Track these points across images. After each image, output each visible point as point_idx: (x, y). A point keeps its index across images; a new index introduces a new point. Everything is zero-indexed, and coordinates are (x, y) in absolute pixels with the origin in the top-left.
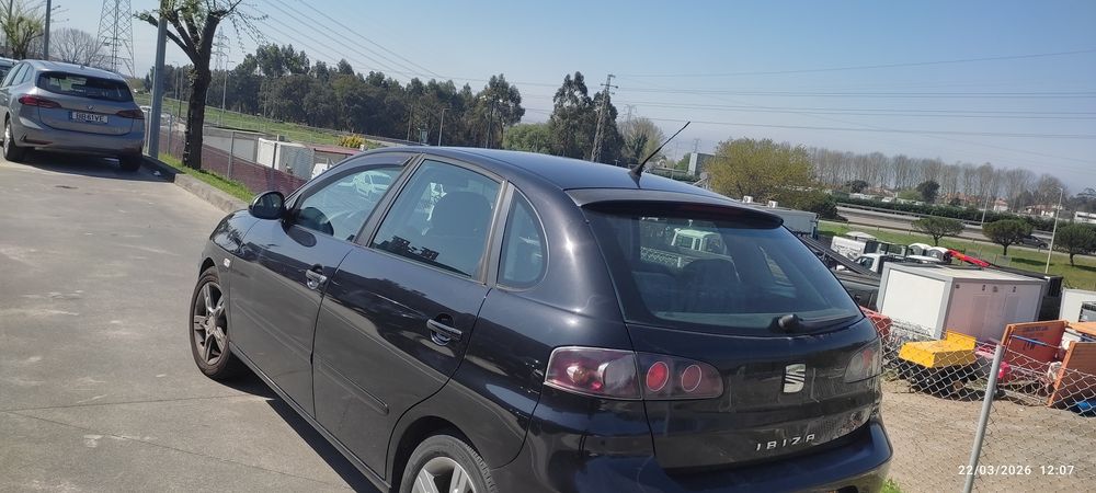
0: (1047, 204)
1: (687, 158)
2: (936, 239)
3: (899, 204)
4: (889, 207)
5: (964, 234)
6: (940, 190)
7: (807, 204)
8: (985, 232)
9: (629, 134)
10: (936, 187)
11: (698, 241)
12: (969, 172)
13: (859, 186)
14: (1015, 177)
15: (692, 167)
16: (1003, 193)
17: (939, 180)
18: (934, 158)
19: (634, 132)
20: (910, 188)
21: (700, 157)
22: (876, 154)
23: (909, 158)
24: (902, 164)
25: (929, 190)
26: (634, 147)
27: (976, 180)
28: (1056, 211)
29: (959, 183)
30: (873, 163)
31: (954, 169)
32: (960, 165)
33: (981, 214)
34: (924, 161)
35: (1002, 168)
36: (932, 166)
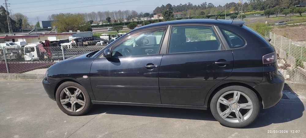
0: (134, 17)
1: (38, 24)
2: (118, 31)
3: (104, 25)
4: (102, 26)
5: (124, 29)
6: (111, 19)
7: (86, 29)
8: (128, 27)
9: (15, 19)
10: (110, 18)
11: (69, 46)
12: (116, 13)
13: (92, 22)
14: (126, 12)
15: (41, 25)
16: (125, 17)
17: (110, 16)
18: (107, 11)
19: (16, 18)
20: (104, 20)
21: (43, 22)
22: (93, 12)
23: (101, 12)
24: (100, 14)
25: (109, 19)
26: (18, 23)
27: (118, 15)
28: (137, 19)
29: (115, 16)
30: (92, 15)
31: (112, 13)
32: (114, 12)
33: (123, 23)
34: (105, 12)
35: (123, 11)
36: (107, 13)
